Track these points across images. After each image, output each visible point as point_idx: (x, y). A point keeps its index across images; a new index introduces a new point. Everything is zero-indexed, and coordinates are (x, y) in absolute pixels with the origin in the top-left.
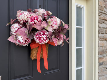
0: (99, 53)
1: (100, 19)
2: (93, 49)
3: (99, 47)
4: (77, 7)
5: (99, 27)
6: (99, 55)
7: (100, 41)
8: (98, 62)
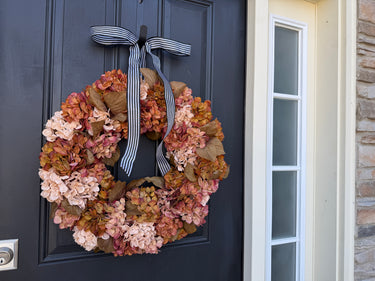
0: (357, 190)
1: (365, 67)
2: (336, 174)
3: (357, 167)
4: (276, 27)
5: (359, 96)
6: (357, 196)
7: (361, 148)
8: (357, 224)
